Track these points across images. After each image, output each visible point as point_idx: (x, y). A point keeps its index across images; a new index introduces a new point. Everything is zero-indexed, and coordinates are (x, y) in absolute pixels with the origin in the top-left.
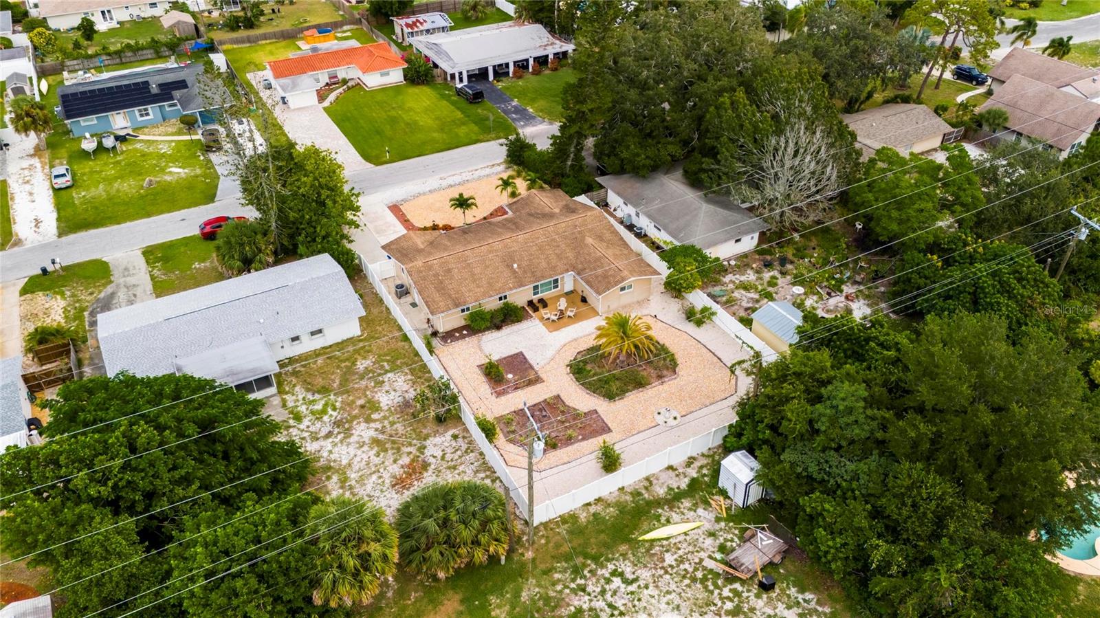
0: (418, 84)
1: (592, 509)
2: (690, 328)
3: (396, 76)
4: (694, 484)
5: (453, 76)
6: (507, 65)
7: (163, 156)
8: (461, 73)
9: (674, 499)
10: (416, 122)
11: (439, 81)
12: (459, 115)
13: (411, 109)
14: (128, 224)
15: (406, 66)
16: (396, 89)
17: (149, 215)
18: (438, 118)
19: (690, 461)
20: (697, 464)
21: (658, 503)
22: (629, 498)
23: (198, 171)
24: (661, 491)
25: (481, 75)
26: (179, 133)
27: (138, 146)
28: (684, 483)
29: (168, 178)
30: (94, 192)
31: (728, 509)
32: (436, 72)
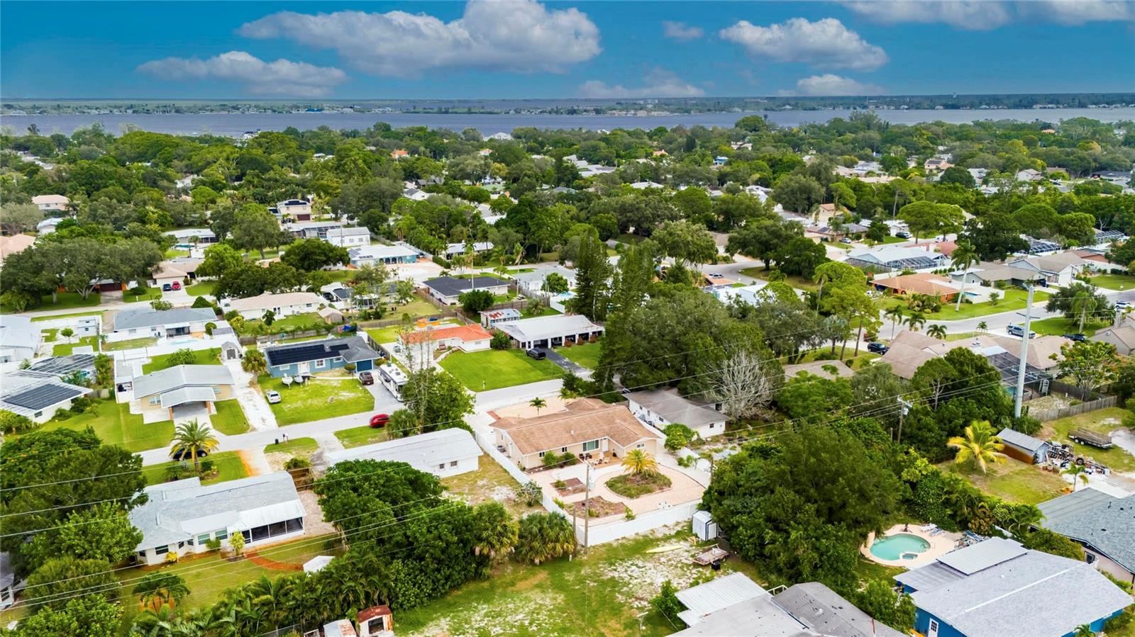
0: (500, 349)
1: (620, 542)
2: (681, 468)
3: (485, 344)
4: (678, 533)
5: (524, 345)
6: (560, 338)
7: (335, 387)
8: (529, 343)
9: (667, 539)
10: (501, 370)
11: (514, 348)
12: (529, 366)
13: (496, 363)
14: (321, 421)
15: (492, 338)
16: (485, 352)
17: (333, 416)
18: (515, 368)
19: (678, 523)
20: (681, 525)
21: (658, 540)
22: (641, 538)
23: (360, 395)
24: (660, 536)
25: (544, 343)
26: (343, 375)
27: (317, 382)
28: (673, 533)
29: (342, 398)
30: (295, 405)
31: (698, 542)
32: (513, 342)
